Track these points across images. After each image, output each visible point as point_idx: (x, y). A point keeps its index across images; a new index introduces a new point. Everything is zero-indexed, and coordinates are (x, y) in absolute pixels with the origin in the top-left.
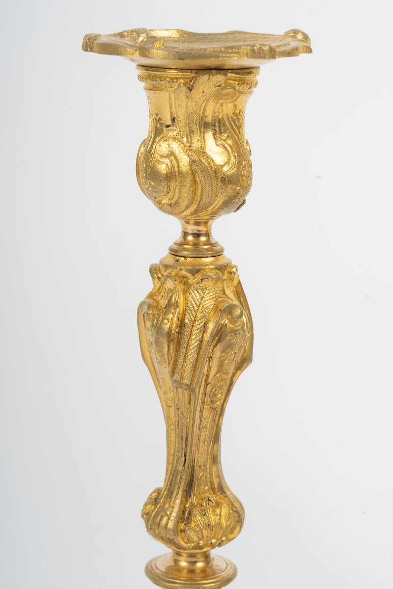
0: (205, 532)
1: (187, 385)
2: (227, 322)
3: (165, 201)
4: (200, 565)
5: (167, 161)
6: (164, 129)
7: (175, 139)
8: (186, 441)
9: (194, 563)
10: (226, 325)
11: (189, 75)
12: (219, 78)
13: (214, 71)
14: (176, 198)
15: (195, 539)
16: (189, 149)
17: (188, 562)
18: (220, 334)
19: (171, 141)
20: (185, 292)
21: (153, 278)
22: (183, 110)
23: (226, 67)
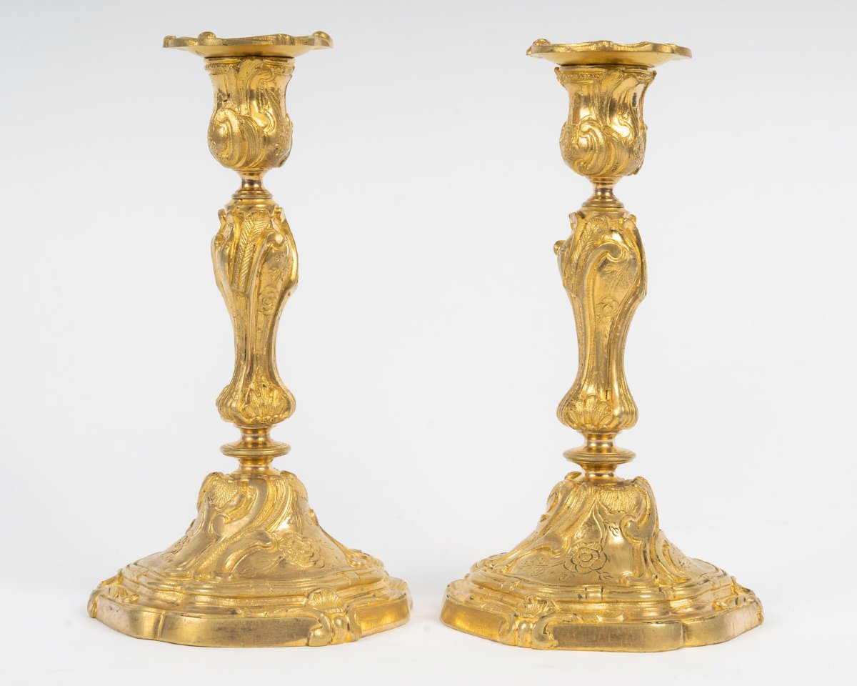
0: (260, 411)
1: (242, 293)
2: (272, 246)
3: (225, 156)
4: (261, 439)
5: (224, 125)
6: (223, 103)
7: (229, 109)
8: (246, 340)
9: (257, 438)
10: (272, 248)
11: (237, 60)
12: (257, 62)
13: (254, 57)
14: (231, 152)
15: (254, 414)
16: (239, 116)
17: (253, 437)
18: (267, 256)
19: (226, 111)
20: (240, 224)
21: (220, 218)
22: (235, 88)
23: (263, 55)
